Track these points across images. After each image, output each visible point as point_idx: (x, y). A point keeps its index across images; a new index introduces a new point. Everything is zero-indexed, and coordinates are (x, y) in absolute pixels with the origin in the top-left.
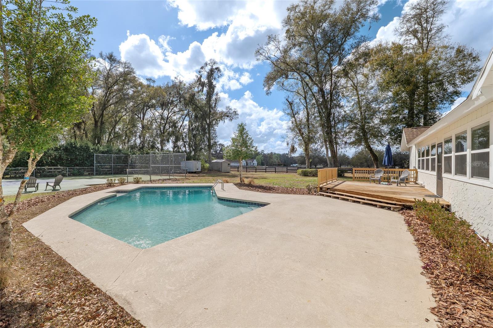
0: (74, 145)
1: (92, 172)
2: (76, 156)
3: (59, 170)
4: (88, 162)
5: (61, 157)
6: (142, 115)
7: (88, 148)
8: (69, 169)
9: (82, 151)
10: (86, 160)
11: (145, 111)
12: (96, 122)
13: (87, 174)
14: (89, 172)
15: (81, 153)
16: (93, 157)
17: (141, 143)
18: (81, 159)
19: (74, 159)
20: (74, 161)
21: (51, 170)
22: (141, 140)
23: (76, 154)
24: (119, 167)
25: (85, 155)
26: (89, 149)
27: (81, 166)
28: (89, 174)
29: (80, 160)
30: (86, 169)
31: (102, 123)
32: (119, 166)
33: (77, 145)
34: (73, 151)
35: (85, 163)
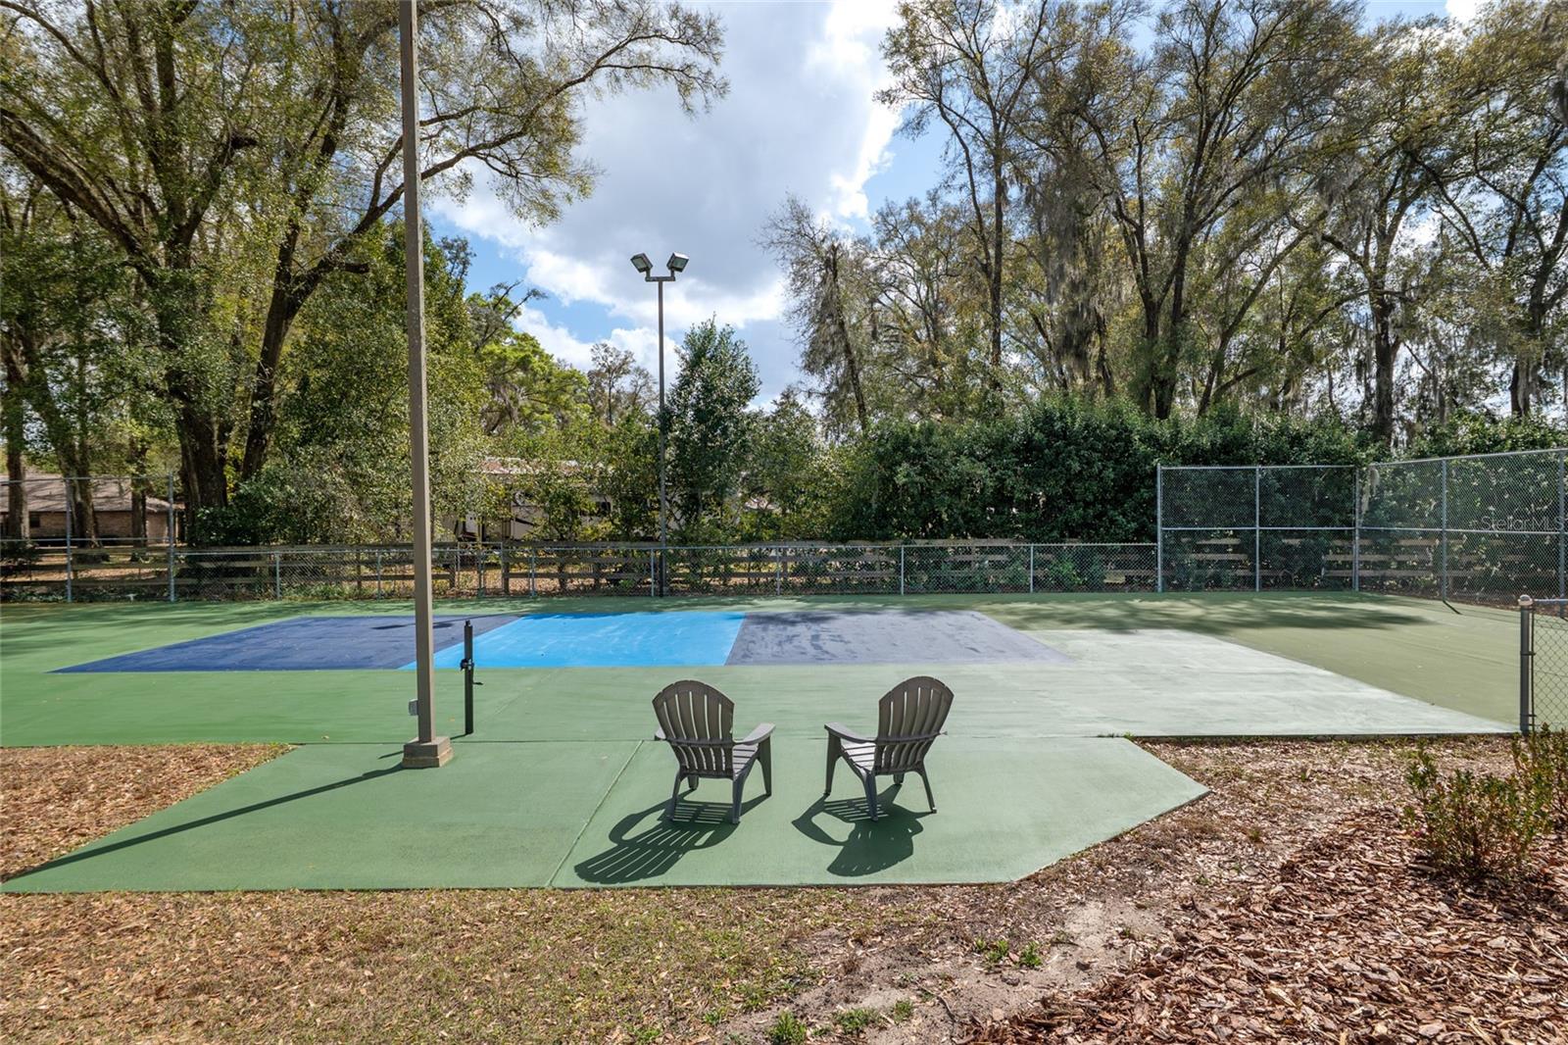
0: (1058, 425)
1: (1143, 573)
2: (1068, 482)
3: (998, 557)
4: (1124, 515)
5: (1003, 487)
6: (1373, 245)
7: (1124, 434)
8: (1037, 550)
9: (1096, 455)
10: (1117, 503)
11: (1389, 220)
12: (1151, 308)
13: (1122, 580)
14: (1131, 572)
15: (1090, 463)
16: (1148, 482)
17: (1368, 398)
18: (1091, 498)
19: (1060, 497)
20: (1060, 510)
21: (967, 558)
22: (1368, 387)
23: (1069, 469)
24: (1295, 542)
25: (1110, 474)
26: (1129, 442)
27: (1090, 539)
28: (1129, 580)
29: (1087, 505)
30: (1114, 551)
31: (1179, 314)
32: (1289, 534)
33: (1074, 420)
34: (1058, 454)
35: (1113, 521)
